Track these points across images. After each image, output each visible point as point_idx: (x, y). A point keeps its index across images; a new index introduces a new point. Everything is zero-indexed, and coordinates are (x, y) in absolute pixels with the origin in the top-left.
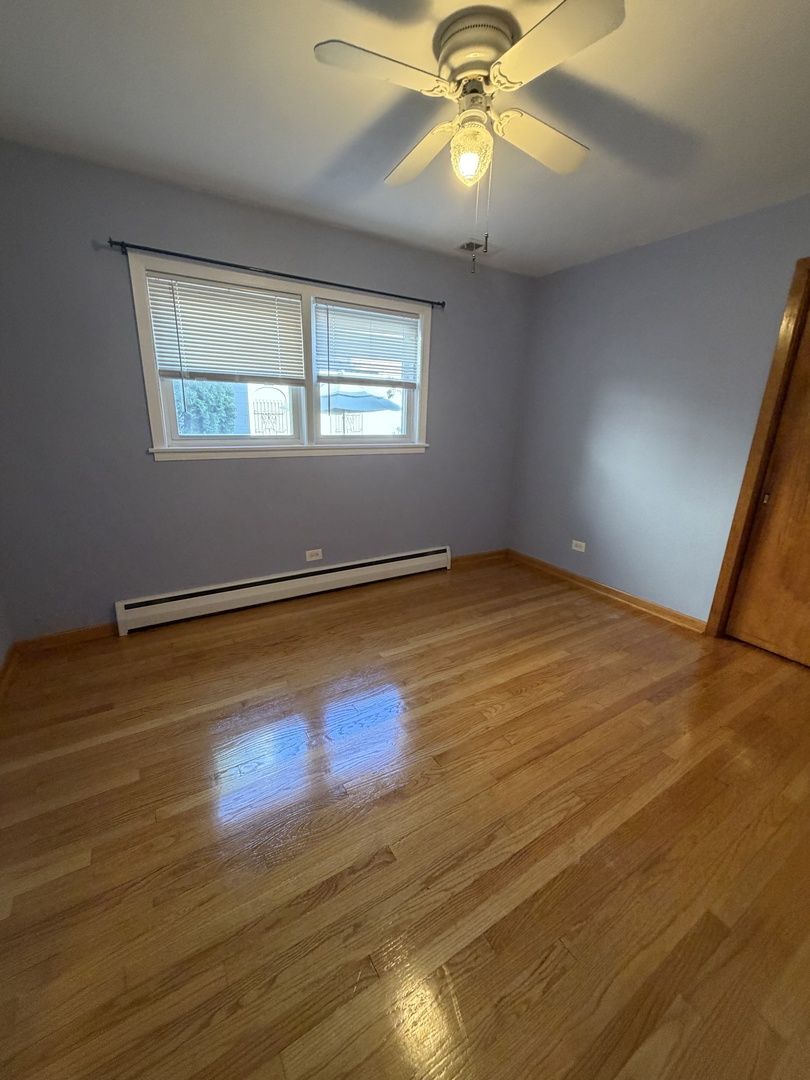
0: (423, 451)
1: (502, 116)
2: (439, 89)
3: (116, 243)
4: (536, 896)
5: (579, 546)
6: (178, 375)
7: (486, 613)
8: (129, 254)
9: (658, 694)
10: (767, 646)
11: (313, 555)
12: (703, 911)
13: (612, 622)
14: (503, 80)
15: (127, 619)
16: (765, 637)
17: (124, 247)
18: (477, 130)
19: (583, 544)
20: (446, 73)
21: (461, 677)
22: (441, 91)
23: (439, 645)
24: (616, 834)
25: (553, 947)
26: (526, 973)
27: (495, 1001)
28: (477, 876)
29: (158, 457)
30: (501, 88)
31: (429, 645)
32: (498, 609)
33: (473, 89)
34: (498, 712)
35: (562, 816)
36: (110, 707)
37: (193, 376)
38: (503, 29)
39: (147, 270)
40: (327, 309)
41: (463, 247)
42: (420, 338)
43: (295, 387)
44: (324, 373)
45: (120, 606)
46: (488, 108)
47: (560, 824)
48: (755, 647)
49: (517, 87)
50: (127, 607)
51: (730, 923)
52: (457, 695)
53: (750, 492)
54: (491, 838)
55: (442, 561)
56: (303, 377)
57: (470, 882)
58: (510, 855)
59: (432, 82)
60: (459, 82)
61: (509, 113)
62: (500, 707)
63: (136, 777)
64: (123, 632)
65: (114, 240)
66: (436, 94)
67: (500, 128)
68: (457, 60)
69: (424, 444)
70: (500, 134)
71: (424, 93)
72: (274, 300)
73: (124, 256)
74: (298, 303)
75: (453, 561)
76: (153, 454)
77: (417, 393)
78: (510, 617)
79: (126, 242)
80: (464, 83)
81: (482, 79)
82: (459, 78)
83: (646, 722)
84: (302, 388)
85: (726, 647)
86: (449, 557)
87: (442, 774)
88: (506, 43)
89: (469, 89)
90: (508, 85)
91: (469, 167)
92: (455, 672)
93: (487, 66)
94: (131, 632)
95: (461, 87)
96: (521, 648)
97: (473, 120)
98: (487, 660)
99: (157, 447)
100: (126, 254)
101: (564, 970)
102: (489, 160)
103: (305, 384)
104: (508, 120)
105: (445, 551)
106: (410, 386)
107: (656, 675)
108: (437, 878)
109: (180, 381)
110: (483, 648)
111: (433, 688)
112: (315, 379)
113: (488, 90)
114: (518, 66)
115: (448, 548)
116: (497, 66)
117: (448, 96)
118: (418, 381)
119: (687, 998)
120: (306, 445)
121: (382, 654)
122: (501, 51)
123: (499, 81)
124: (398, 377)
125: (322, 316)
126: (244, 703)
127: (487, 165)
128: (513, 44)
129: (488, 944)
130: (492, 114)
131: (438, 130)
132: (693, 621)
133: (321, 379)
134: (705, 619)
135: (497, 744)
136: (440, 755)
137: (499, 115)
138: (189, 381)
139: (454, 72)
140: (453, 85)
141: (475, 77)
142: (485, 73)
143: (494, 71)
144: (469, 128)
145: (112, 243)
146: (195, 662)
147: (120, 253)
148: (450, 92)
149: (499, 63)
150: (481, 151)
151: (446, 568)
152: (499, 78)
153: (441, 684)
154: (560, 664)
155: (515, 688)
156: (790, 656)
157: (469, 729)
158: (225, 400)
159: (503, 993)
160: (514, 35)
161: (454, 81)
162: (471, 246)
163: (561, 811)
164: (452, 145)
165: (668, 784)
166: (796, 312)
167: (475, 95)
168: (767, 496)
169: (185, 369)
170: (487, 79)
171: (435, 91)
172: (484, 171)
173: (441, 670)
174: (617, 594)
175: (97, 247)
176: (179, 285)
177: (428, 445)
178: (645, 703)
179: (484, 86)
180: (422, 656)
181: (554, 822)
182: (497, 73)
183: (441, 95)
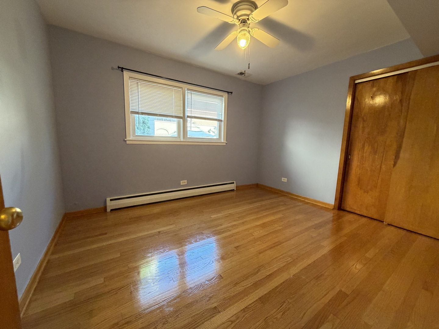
0: (225, 144)
1: (253, 30)
2: (234, 21)
3: (120, 68)
4: (277, 287)
5: (284, 180)
6: (137, 113)
7: (250, 203)
8: (124, 72)
9: (317, 227)
10: (356, 212)
11: (184, 182)
12: (338, 290)
13: (298, 206)
14: (253, 19)
15: (111, 205)
16: (355, 208)
17: (122, 69)
18: (245, 33)
19: (286, 179)
20: (235, 17)
21: (243, 223)
22: (234, 22)
23: (234, 213)
24: (305, 268)
25: (284, 302)
26: (275, 310)
27: (264, 318)
28: (255, 282)
29: (128, 142)
30: (252, 21)
31: (229, 214)
32: (256, 202)
33: (244, 22)
34: (258, 233)
35: (284, 264)
36: (106, 234)
37: (143, 113)
38: (253, 6)
39: (129, 77)
40: (191, 93)
41: (238, 74)
42: (223, 104)
43: (179, 119)
44: (189, 115)
45: (108, 199)
46: (249, 27)
47: (284, 266)
48: (352, 213)
49: (257, 21)
50: (111, 200)
51: (348, 293)
52: (241, 228)
53: (344, 155)
54: (259, 271)
55: (233, 187)
56: (182, 116)
57: (252, 284)
58: (266, 276)
59: (232, 19)
60: (240, 20)
61: (255, 29)
62: (258, 232)
63: (119, 255)
64: (109, 210)
65: (119, 66)
66: (233, 23)
67: (252, 33)
68: (239, 13)
69: (225, 142)
70: (252, 35)
71: (229, 22)
72: (173, 89)
73: (122, 72)
74: (181, 91)
75: (237, 187)
76: (126, 141)
77: (223, 123)
78: (260, 204)
79: (124, 67)
80: (241, 20)
81: (247, 19)
82: (239, 19)
83: (314, 235)
84: (181, 120)
85: (341, 213)
86: (235, 185)
87: (238, 252)
88: (254, 10)
89: (242, 22)
90: (255, 20)
91: (243, 43)
92: (241, 221)
93: (248, 15)
94: (112, 210)
95: (240, 21)
96: (265, 214)
97: (244, 30)
98: (253, 218)
99: (127, 139)
100: (123, 71)
101: (289, 309)
102: (249, 42)
103: (183, 118)
104: (254, 31)
105: (233, 183)
106: (220, 121)
107: (317, 221)
108: (239, 283)
109: (138, 115)
110: (250, 214)
111: (232, 226)
112: (186, 117)
113: (248, 22)
114: (257, 16)
115: (235, 182)
116: (251, 15)
117: (236, 23)
118: (223, 119)
119: (334, 315)
120: (182, 140)
121: (211, 216)
122: (252, 11)
123: (252, 20)
124: (216, 118)
125: (189, 95)
126: (159, 232)
127: (249, 43)
128: (255, 10)
129: (260, 302)
130: (250, 29)
131: (232, 33)
132: (329, 205)
133: (188, 117)
134: (333, 203)
135: (259, 243)
136: (237, 247)
137: (252, 29)
138: (141, 115)
139: (238, 17)
140: (238, 21)
141: (244, 18)
142: (248, 17)
143: (250, 16)
144: (243, 33)
145: (119, 67)
146: (138, 219)
147: (121, 71)
148: (237, 23)
149: (252, 14)
150: (247, 39)
151: (234, 190)
152: (252, 19)
153: (235, 225)
154: (280, 218)
155: (264, 226)
156: (365, 215)
157: (248, 238)
158: (147, 130)
159: (267, 316)
160: (256, 7)
161: (238, 19)
162: (241, 74)
163: (284, 262)
164: (238, 37)
165: (323, 254)
166: (351, 93)
167: (244, 23)
168: (350, 156)
169: (140, 111)
170: (248, 19)
171: (232, 22)
172: (248, 45)
173: (235, 221)
174: (300, 197)
175: (113, 69)
176: (140, 83)
177: (227, 142)
178: (313, 230)
179: (247, 21)
180: (227, 217)
181: (282, 266)
182: (251, 17)
183: (234, 23)
